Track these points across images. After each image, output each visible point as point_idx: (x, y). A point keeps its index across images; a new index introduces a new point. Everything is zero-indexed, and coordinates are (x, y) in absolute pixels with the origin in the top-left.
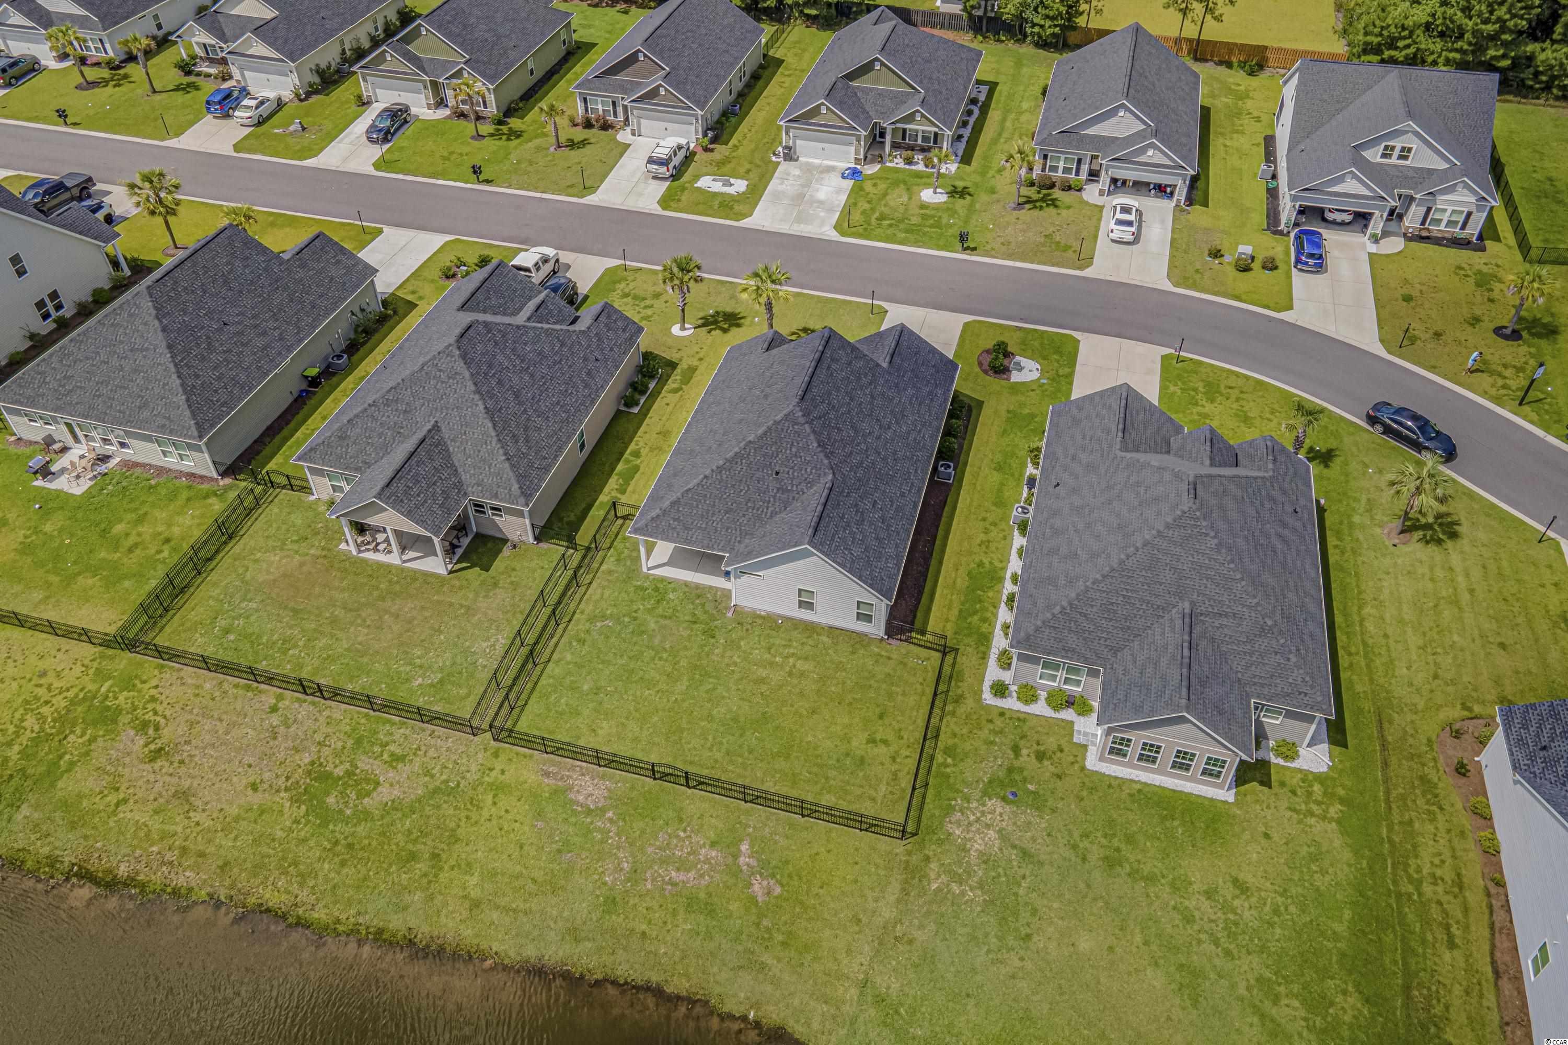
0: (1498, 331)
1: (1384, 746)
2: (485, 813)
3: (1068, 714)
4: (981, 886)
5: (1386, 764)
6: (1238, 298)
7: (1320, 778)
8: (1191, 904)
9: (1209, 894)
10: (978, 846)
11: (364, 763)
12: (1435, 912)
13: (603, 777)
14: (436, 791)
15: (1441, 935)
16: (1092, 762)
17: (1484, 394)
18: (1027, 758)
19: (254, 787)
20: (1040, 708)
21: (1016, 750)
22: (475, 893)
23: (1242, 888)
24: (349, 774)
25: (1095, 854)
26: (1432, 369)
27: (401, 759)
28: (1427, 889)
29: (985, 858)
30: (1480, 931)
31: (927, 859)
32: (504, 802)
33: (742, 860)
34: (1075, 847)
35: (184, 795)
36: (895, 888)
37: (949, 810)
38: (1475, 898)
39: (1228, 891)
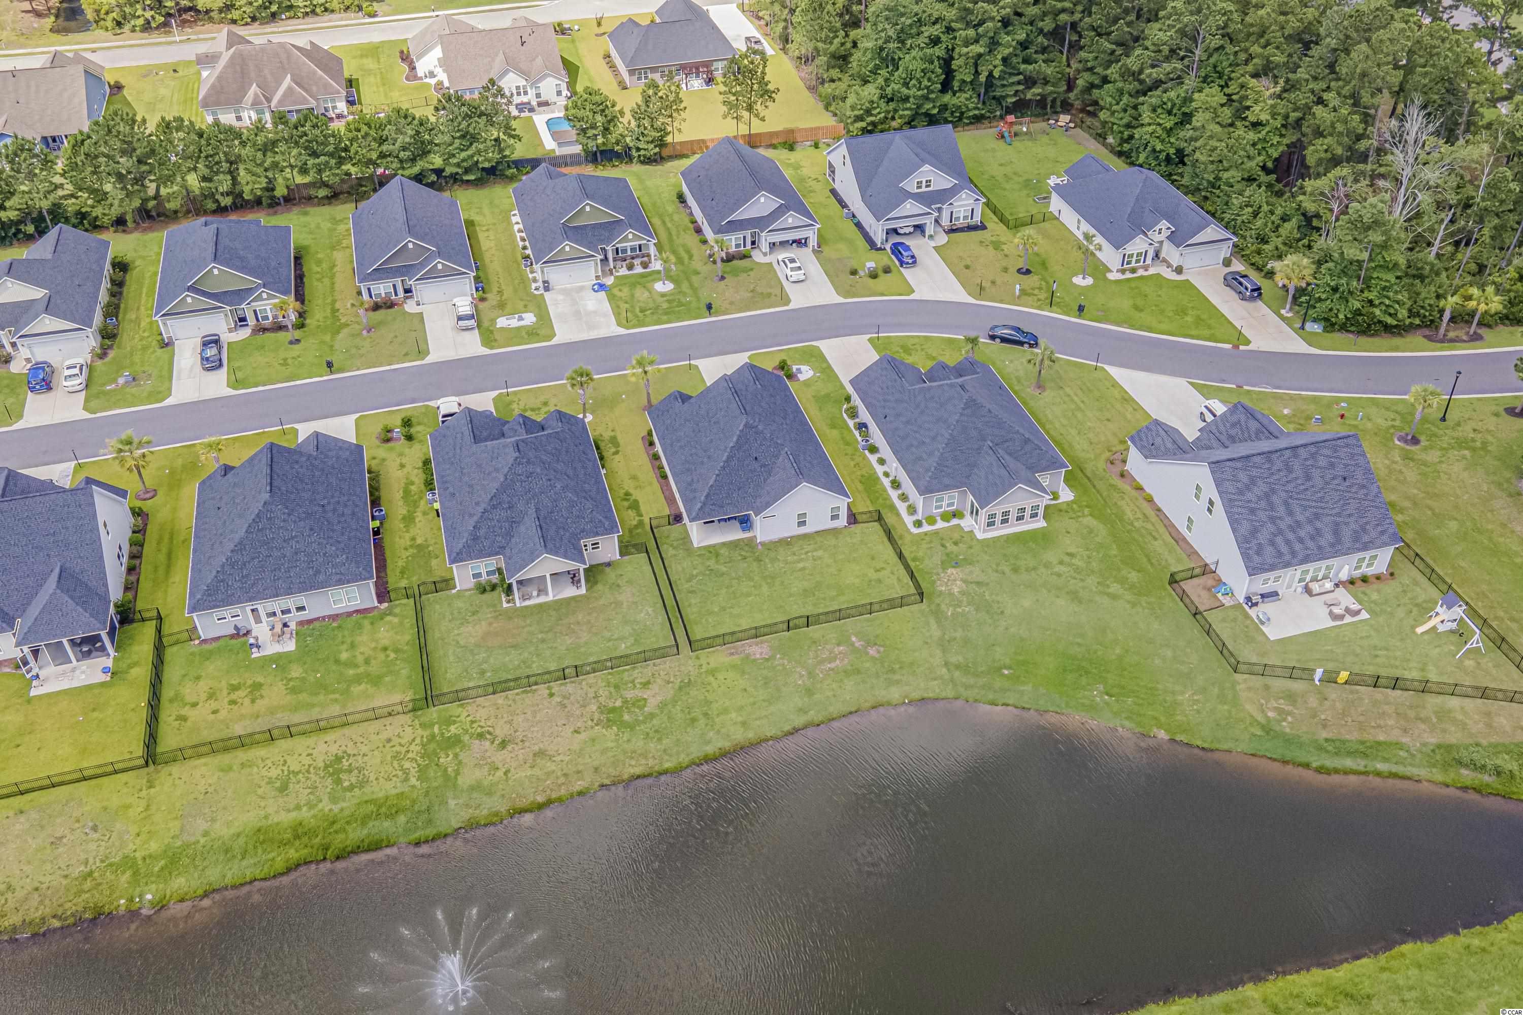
0: (1019, 271)
1: (1088, 478)
2: (715, 684)
3: (955, 522)
4: (969, 604)
5: (1094, 486)
6: (883, 295)
7: (1072, 502)
8: (1056, 569)
9: (1061, 563)
10: (956, 590)
11: (630, 695)
12: (1143, 531)
13: (762, 642)
14: (680, 688)
15: (1150, 538)
16: (980, 535)
17: (1032, 307)
18: (950, 547)
19: (577, 732)
20: (940, 524)
21: (943, 546)
22: (740, 719)
23: (1071, 555)
24: (625, 702)
25: (1007, 570)
26: (1001, 302)
27: (648, 683)
28: (1136, 524)
29: (963, 593)
30: (1162, 530)
31: (938, 605)
32: (721, 676)
33: (857, 645)
34: (997, 571)
35: (541, 754)
36: (932, 621)
37: (934, 582)
38: (1154, 519)
39: (1067, 559)
